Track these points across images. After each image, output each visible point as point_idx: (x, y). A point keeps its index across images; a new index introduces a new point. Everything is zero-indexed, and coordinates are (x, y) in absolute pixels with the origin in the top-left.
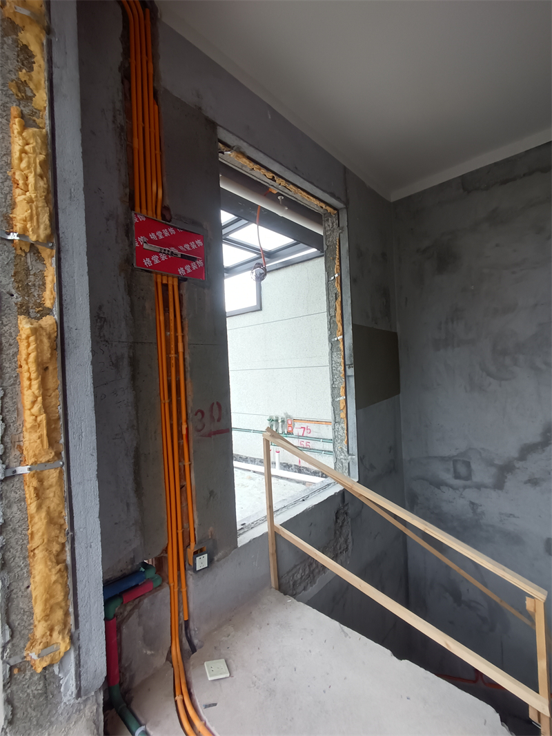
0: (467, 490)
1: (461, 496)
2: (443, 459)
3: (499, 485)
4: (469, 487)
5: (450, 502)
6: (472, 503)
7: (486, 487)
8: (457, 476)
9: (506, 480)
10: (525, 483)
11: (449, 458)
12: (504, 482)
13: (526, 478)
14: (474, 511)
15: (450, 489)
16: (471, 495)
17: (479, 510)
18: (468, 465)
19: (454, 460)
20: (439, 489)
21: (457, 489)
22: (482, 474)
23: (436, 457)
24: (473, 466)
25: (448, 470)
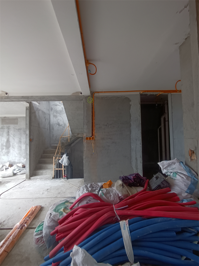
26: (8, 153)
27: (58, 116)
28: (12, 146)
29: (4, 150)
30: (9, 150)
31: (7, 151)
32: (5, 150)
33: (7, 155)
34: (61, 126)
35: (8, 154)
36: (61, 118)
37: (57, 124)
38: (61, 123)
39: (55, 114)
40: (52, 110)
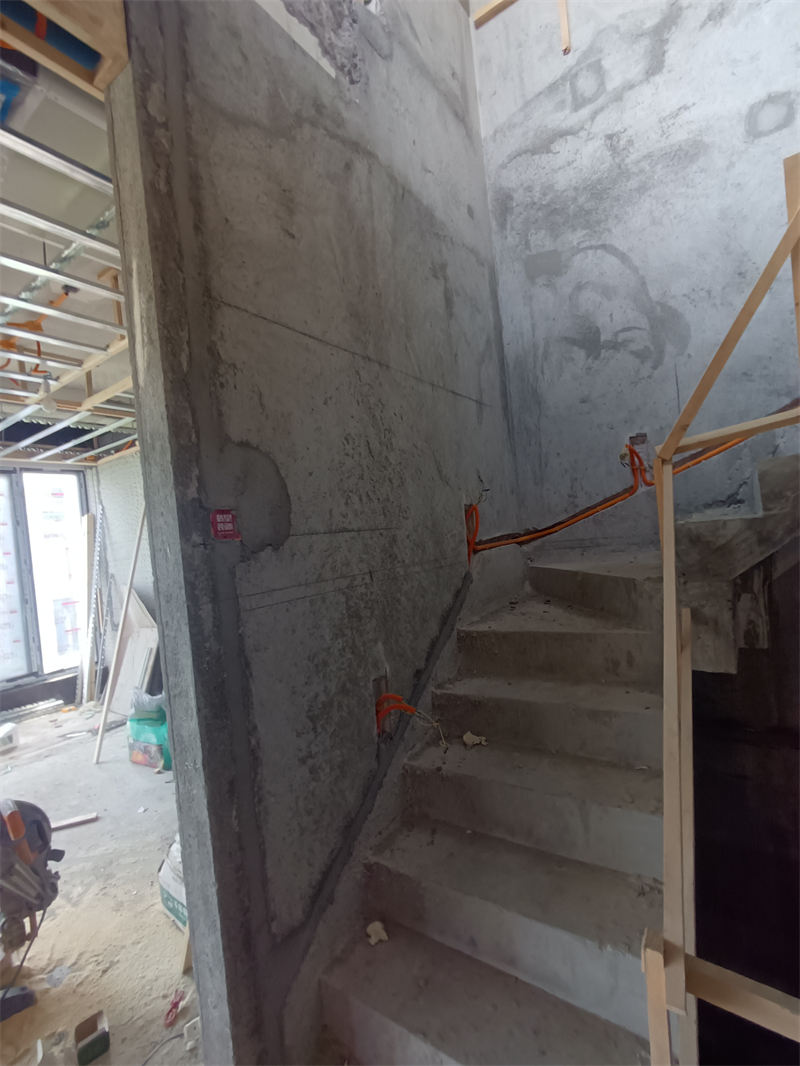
0: (599, 118)
1: (590, 138)
2: (553, 88)
3: (656, 64)
4: (602, 109)
5: (569, 164)
6: (610, 137)
7: (631, 87)
8: (579, 103)
9: (666, 48)
10: (702, 26)
11: (563, 78)
12: (664, 53)
13: (705, 14)
14: (613, 149)
15: (569, 137)
16: (605, 123)
17: (622, 143)
18: (598, 69)
19: (570, 77)
20: (549, 151)
21: (582, 128)
22: (622, 65)
23: (540, 94)
24: (606, 63)
25: (562, 104)
27: (577, 250)
34: (615, 346)
36: (611, 263)
37: (573, 342)
38: (614, 315)
39: (541, 241)
40: (510, 219)
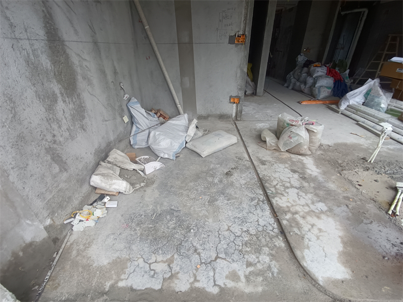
26: (83, 118)
28: (79, 70)
29: (60, 105)
30: (79, 95)
31: (71, 106)
32: (64, 101)
33: (83, 128)
35: (84, 122)
